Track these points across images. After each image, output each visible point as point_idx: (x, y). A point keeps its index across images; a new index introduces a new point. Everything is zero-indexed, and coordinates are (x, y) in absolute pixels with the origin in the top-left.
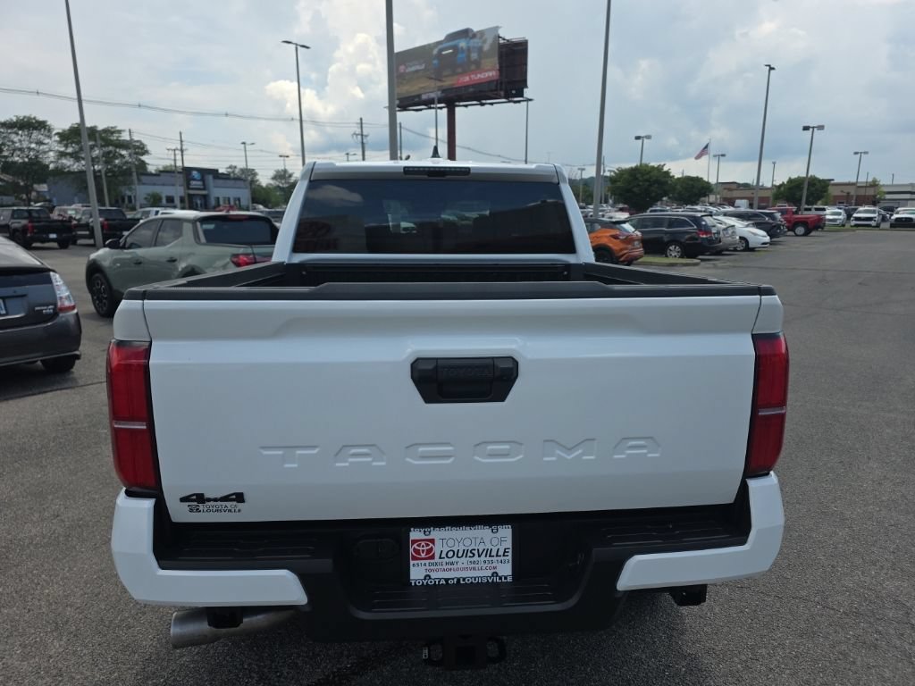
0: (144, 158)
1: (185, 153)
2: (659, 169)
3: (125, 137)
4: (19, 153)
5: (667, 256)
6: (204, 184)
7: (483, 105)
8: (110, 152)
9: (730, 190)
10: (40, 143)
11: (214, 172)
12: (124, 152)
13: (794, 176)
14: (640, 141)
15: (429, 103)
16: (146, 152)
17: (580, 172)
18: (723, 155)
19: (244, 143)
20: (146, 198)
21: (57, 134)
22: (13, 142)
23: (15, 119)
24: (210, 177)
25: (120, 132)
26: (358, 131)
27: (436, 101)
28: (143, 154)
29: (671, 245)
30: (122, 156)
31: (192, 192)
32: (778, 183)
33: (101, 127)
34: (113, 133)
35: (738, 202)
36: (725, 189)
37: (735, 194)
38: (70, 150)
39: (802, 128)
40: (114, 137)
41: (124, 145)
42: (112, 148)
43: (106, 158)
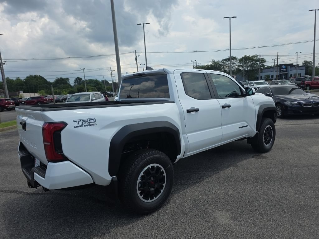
1: (279, 59)
3: (259, 57)
4: (228, 67)
6: (286, 70)
10: (234, 63)
12: (258, 63)
16: (265, 61)
19: (296, 53)
20: (264, 77)
21: (239, 60)
22: (227, 64)
23: (228, 57)
24: (290, 67)
25: (257, 56)
28: (264, 62)
31: (281, 73)
34: (255, 57)
38: (241, 64)
41: (258, 60)
42: (254, 62)
43: (252, 66)
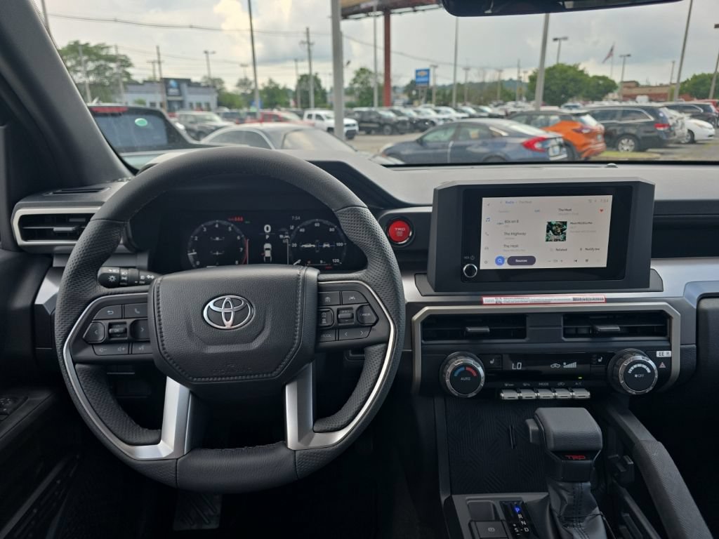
0: (129, 70)
1: (162, 64)
2: (574, 68)
3: (112, 52)
5: (618, 150)
6: (180, 92)
7: (415, 11)
8: (101, 65)
9: (629, 87)
11: (188, 81)
12: (112, 65)
13: (698, 73)
14: (557, 43)
15: (367, 11)
16: (130, 65)
17: (498, 73)
18: (629, 56)
19: (206, 52)
24: (184, 86)
25: (108, 47)
26: (305, 39)
27: (375, 9)
28: (127, 67)
29: (624, 139)
30: (111, 68)
31: (170, 98)
32: (683, 79)
33: (93, 44)
34: (102, 48)
35: (639, 98)
36: (624, 87)
37: (634, 91)
39: (713, 26)
40: (104, 53)
41: (112, 59)
42: (102, 62)
43: (99, 71)
